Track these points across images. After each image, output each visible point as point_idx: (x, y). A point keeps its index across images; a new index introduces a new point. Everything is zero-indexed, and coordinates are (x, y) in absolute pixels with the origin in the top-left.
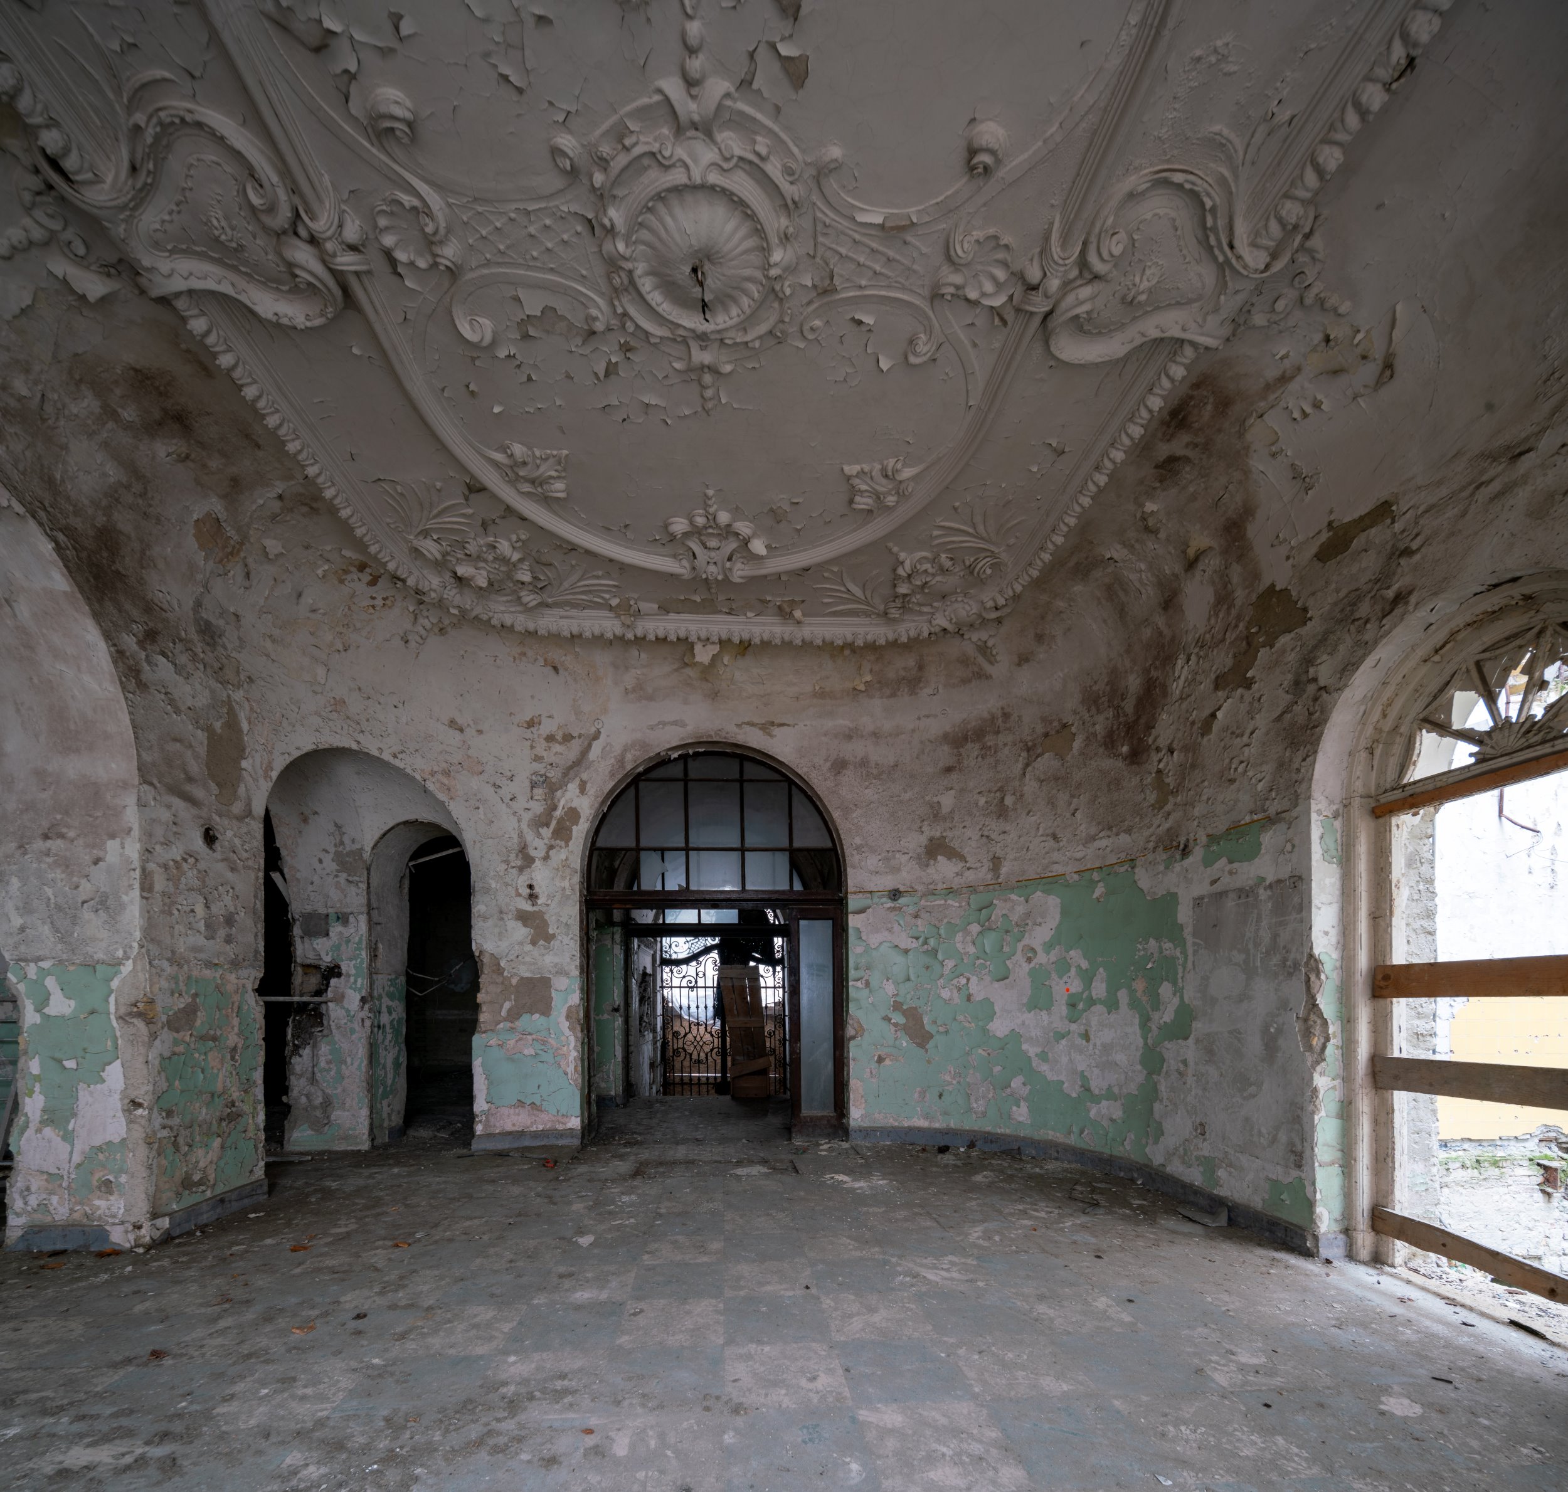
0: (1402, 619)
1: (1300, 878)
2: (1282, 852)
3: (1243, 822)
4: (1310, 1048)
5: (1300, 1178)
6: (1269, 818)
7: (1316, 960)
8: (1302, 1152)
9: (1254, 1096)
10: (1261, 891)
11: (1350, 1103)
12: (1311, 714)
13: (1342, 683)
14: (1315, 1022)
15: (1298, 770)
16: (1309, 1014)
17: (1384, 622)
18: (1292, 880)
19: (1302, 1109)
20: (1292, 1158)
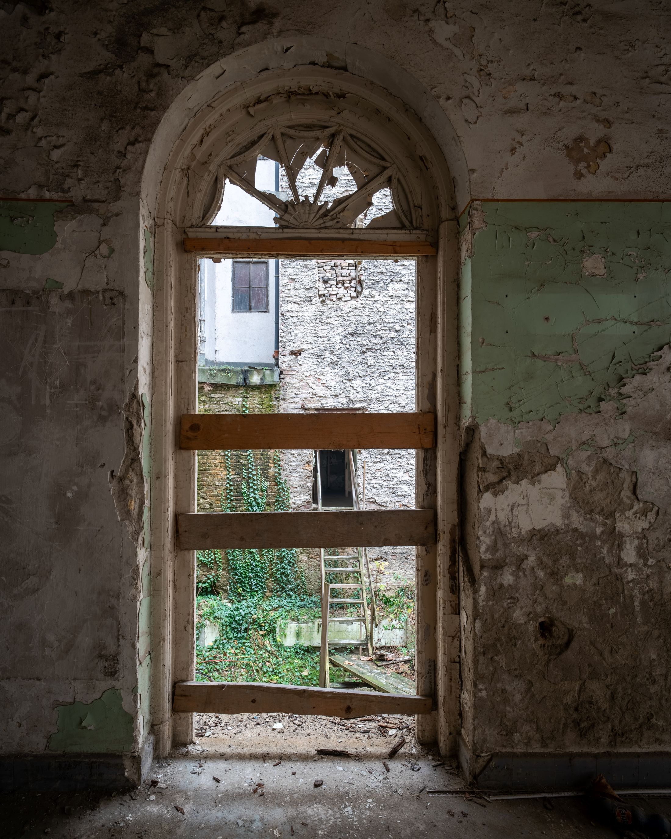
0: (264, 38)
1: (121, 293)
2: (93, 253)
3: (23, 196)
4: (128, 513)
5: (113, 688)
6: (71, 203)
7: (138, 402)
8: (118, 653)
9: (34, 591)
10: (54, 300)
11: (159, 574)
12: (142, 91)
13: (187, 73)
14: (131, 481)
15: (122, 155)
16: (127, 471)
17: (244, 29)
18: (108, 295)
19: (118, 596)
20: (102, 664)
